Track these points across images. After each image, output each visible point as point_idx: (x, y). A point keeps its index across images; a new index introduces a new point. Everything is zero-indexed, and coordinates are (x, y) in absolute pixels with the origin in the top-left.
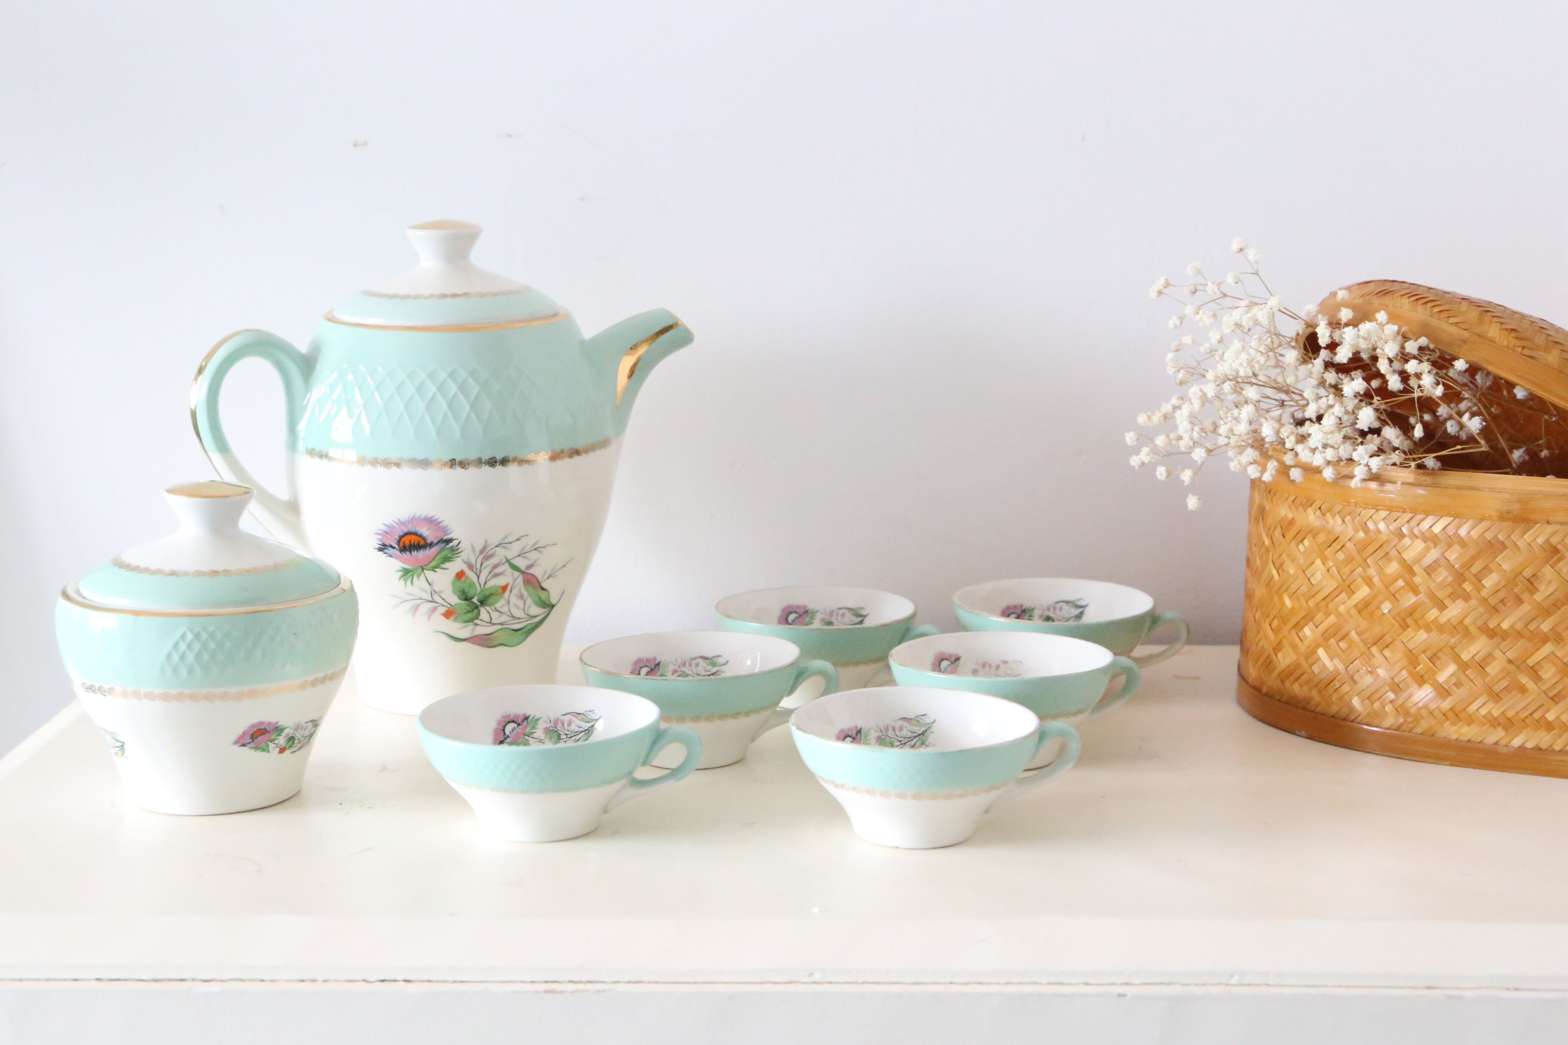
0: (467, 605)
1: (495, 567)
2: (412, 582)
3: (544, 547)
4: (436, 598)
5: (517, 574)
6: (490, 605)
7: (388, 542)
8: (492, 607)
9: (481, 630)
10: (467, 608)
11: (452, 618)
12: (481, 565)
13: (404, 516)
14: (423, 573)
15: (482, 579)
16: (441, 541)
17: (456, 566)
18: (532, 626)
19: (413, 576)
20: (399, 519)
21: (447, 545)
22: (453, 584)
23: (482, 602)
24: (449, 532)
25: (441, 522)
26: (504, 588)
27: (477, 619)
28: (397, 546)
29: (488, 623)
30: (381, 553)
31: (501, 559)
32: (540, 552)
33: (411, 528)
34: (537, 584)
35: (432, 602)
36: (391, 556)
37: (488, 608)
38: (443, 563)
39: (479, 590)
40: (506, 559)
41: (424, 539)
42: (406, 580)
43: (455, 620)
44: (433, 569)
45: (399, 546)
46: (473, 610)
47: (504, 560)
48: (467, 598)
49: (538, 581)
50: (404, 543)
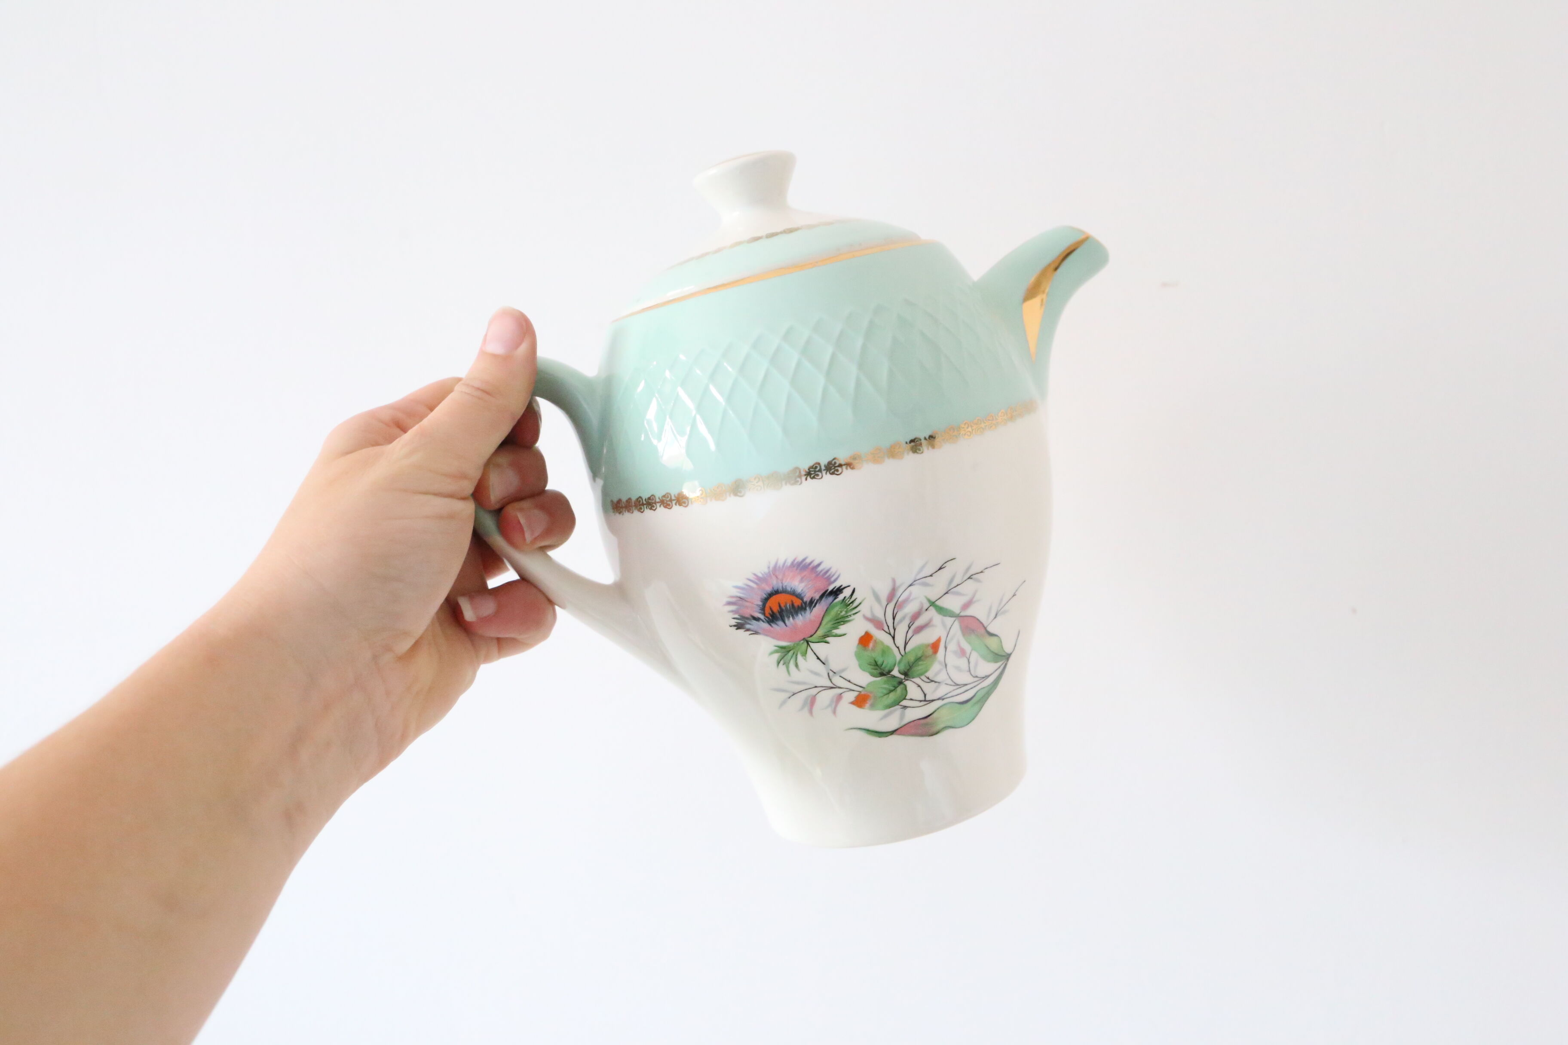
0: (885, 682)
1: (916, 616)
2: (797, 665)
3: (982, 572)
4: (838, 681)
5: (949, 620)
6: (919, 676)
7: (747, 613)
8: (923, 677)
9: (914, 714)
10: (886, 686)
11: (867, 705)
12: (894, 619)
13: (761, 568)
14: (809, 648)
15: (900, 641)
16: (825, 594)
17: (856, 628)
18: (986, 690)
19: (796, 655)
20: (755, 575)
21: (835, 598)
22: (858, 656)
23: (906, 674)
24: (833, 579)
25: (819, 565)
26: (935, 646)
27: (905, 699)
28: (762, 617)
29: (921, 701)
30: (741, 631)
31: (922, 604)
32: (978, 581)
33: (775, 584)
34: (983, 631)
35: (832, 688)
36: (756, 633)
37: (917, 680)
38: (836, 628)
39: (898, 657)
40: (929, 601)
41: (799, 596)
42: (787, 664)
43: (873, 707)
44: (823, 639)
45: (764, 614)
46: (896, 688)
47: (927, 605)
48: (882, 672)
49: (981, 623)
50: (771, 609)
